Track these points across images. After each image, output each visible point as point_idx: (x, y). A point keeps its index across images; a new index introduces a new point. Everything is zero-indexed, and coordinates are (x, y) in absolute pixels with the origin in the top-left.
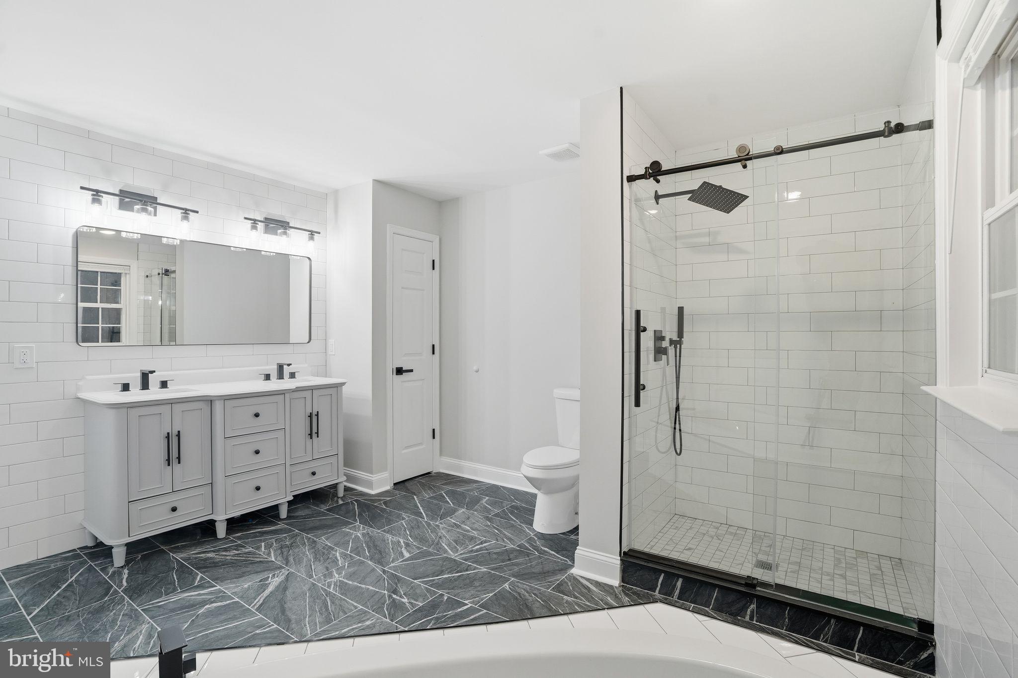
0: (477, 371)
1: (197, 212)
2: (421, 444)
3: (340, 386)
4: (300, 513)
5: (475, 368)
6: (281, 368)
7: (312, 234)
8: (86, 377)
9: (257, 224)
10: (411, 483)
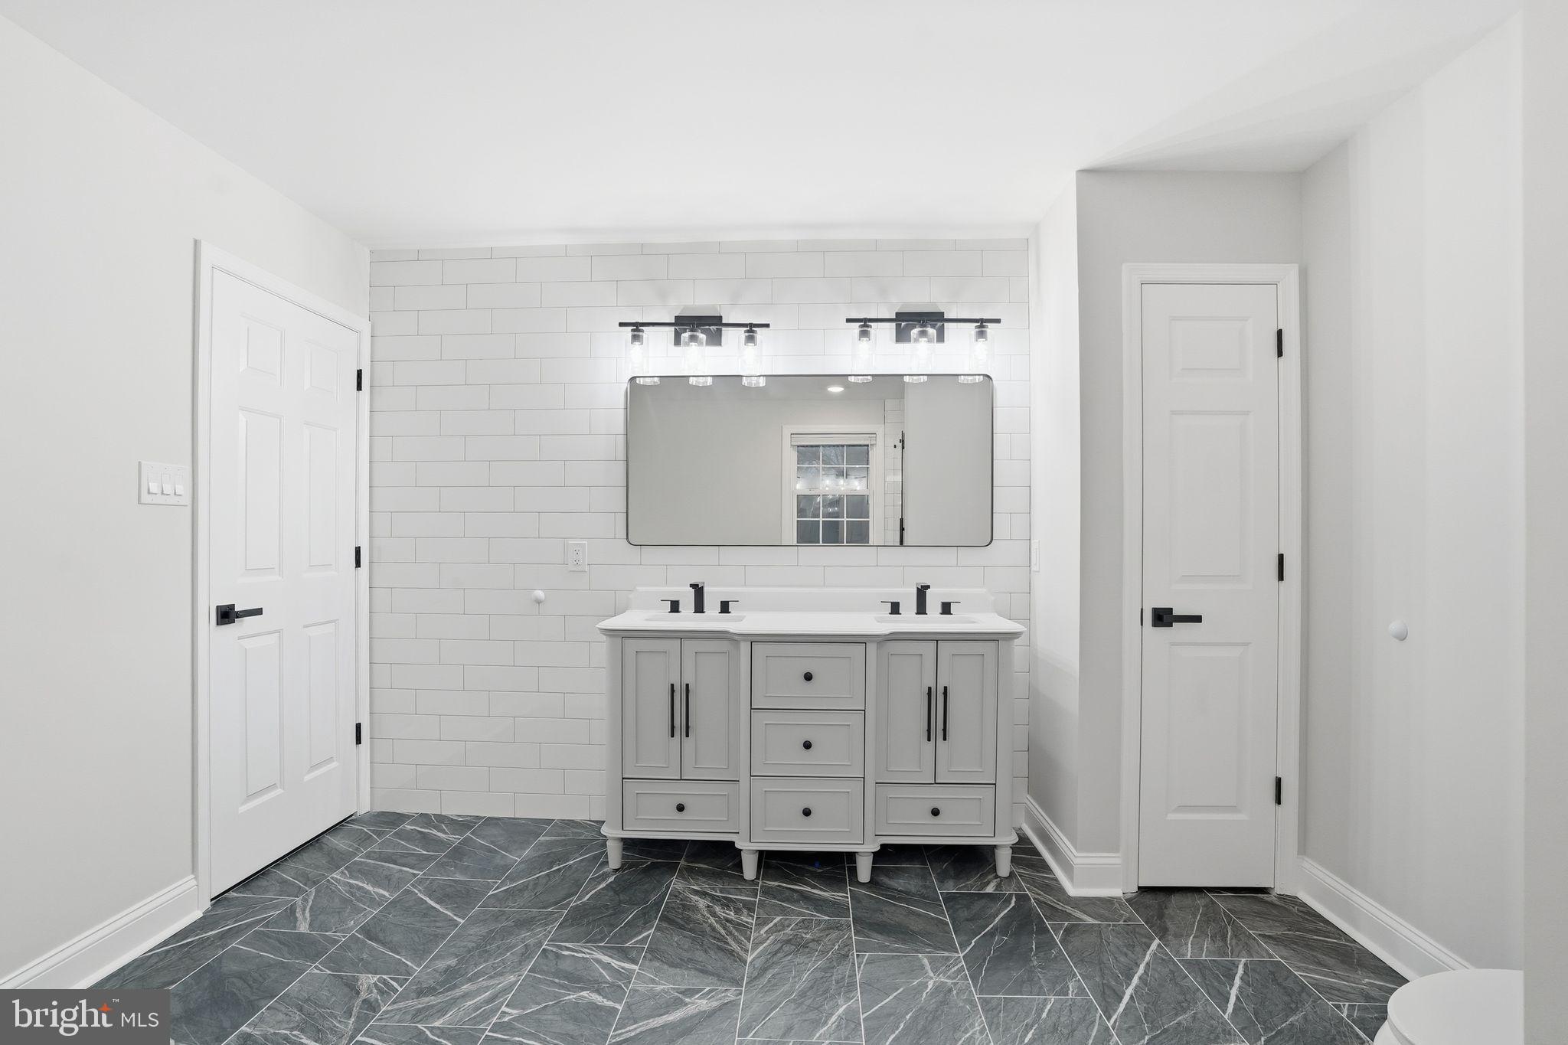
0: (1402, 637)
1: (767, 326)
2: (1233, 809)
3: (1004, 639)
4: (899, 883)
5: (1395, 626)
6: (922, 592)
7: (982, 324)
8: (638, 588)
9: (868, 326)
10: (1187, 900)
